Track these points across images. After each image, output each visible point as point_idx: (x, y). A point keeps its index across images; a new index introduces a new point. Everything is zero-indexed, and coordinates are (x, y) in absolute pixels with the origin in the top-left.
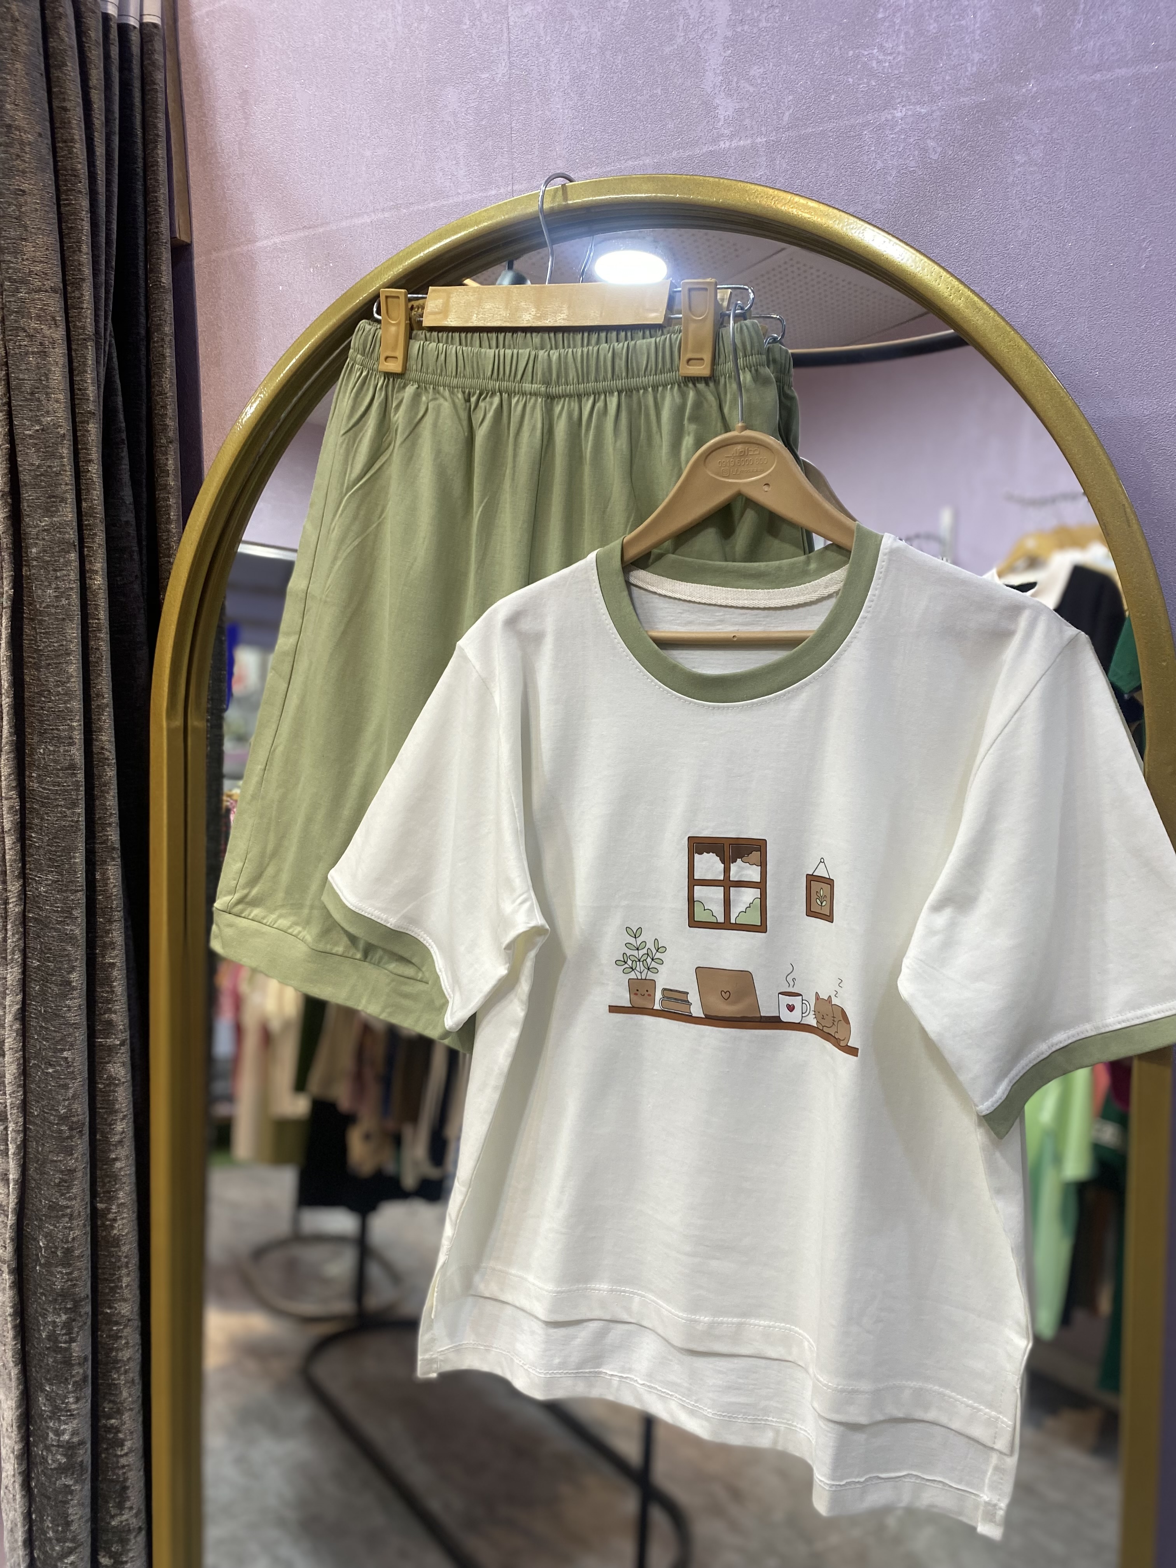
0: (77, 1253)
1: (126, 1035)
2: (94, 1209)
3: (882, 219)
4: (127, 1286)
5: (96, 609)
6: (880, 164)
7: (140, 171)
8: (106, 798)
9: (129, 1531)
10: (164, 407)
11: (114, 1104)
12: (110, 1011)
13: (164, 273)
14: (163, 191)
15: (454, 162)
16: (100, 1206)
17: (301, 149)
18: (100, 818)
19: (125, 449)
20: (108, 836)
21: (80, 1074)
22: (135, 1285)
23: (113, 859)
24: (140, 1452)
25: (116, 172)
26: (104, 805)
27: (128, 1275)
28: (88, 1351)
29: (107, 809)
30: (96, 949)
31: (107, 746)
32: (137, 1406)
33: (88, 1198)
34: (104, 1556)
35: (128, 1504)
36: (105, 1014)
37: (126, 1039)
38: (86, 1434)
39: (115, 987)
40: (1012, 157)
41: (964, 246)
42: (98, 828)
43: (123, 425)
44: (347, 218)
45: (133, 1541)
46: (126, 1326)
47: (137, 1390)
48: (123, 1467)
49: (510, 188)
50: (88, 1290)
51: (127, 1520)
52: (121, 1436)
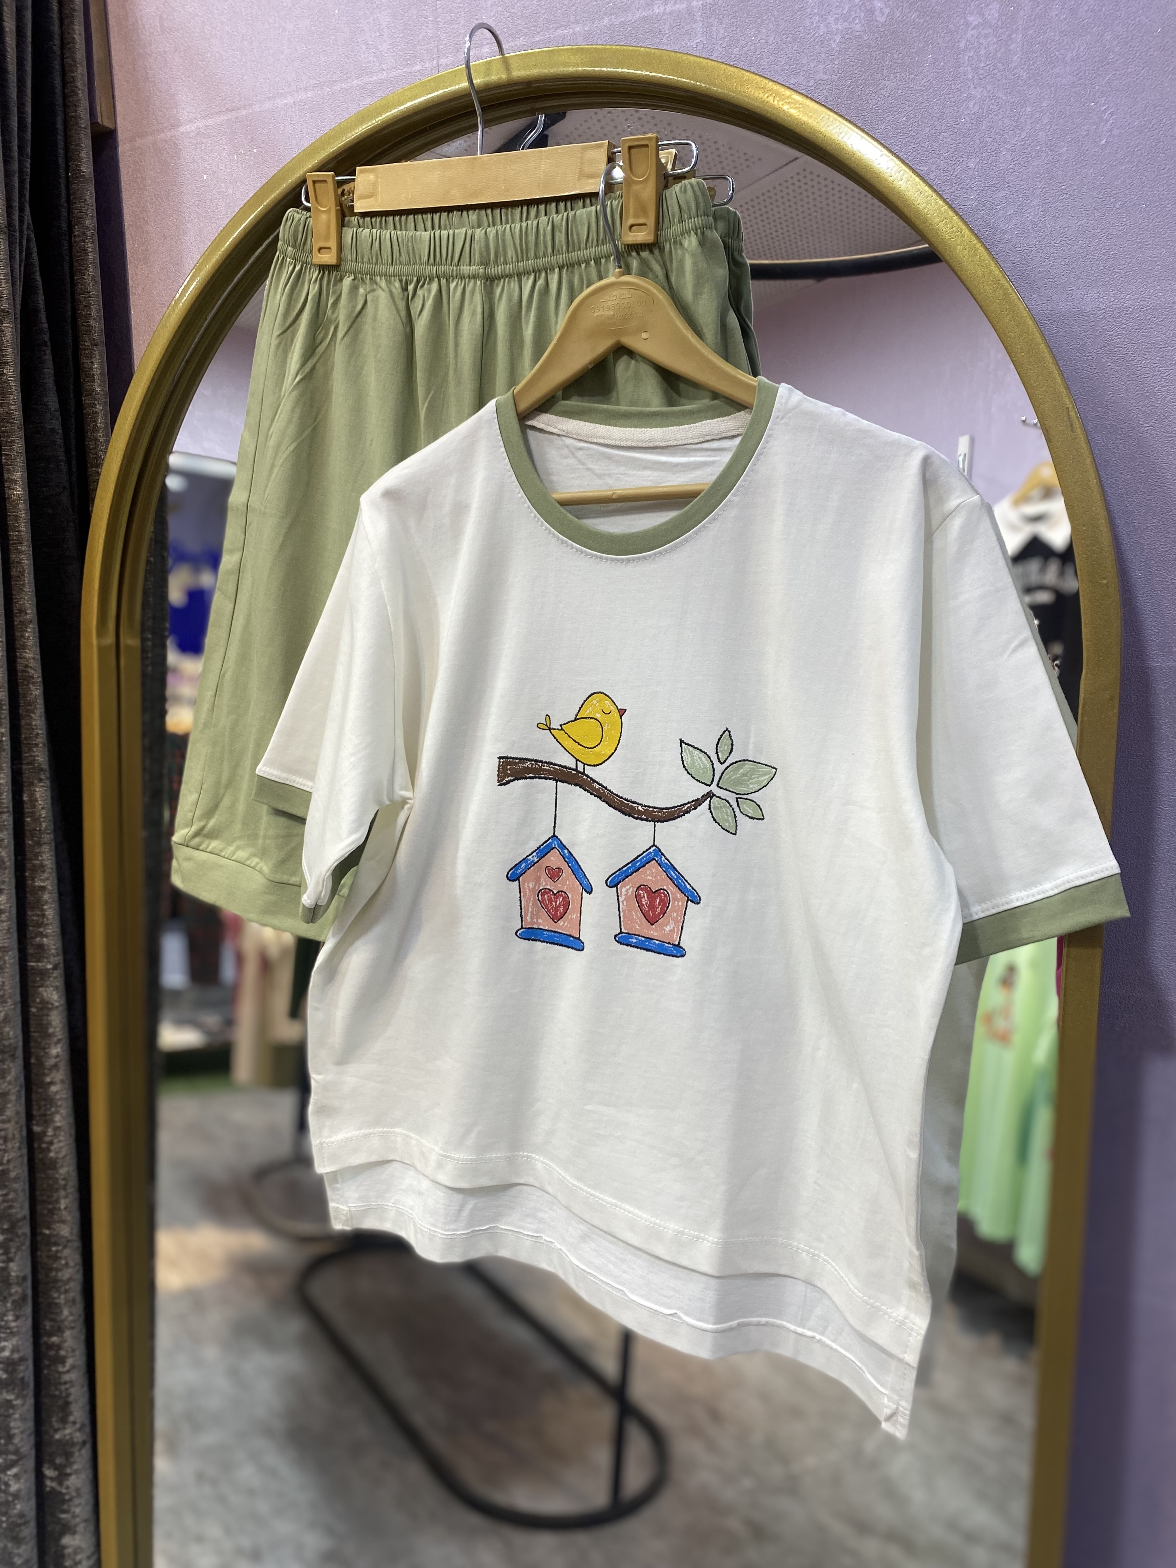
0: (12, 1175)
1: (59, 959)
2: (30, 1132)
3: (824, 91)
4: (65, 1208)
5: (16, 521)
6: (823, 30)
7: (57, 49)
8: (31, 717)
9: (73, 1444)
10: (88, 306)
11: (47, 1029)
12: (42, 935)
13: (84, 161)
14: (81, 72)
15: (378, 34)
16: (37, 1129)
17: (222, 23)
18: (26, 738)
19: (49, 352)
20: (35, 756)
21: (10, 997)
22: (75, 1206)
23: (41, 780)
24: (83, 1369)
25: (30, 49)
26: (30, 724)
27: (66, 1197)
28: (28, 1270)
29: (33, 729)
30: (25, 872)
31: (32, 663)
32: (80, 1326)
33: (23, 1121)
34: (49, 1468)
35: (71, 1418)
36: (36, 937)
37: (59, 964)
38: (27, 1350)
39: (45, 910)
40: (965, 18)
41: (911, 121)
42: (24, 748)
43: (46, 325)
44: (269, 98)
45: (77, 1454)
46: (65, 1247)
47: (79, 1308)
48: (66, 1383)
49: (435, 62)
50: (26, 1212)
51: (70, 1434)
52: (62, 1353)
